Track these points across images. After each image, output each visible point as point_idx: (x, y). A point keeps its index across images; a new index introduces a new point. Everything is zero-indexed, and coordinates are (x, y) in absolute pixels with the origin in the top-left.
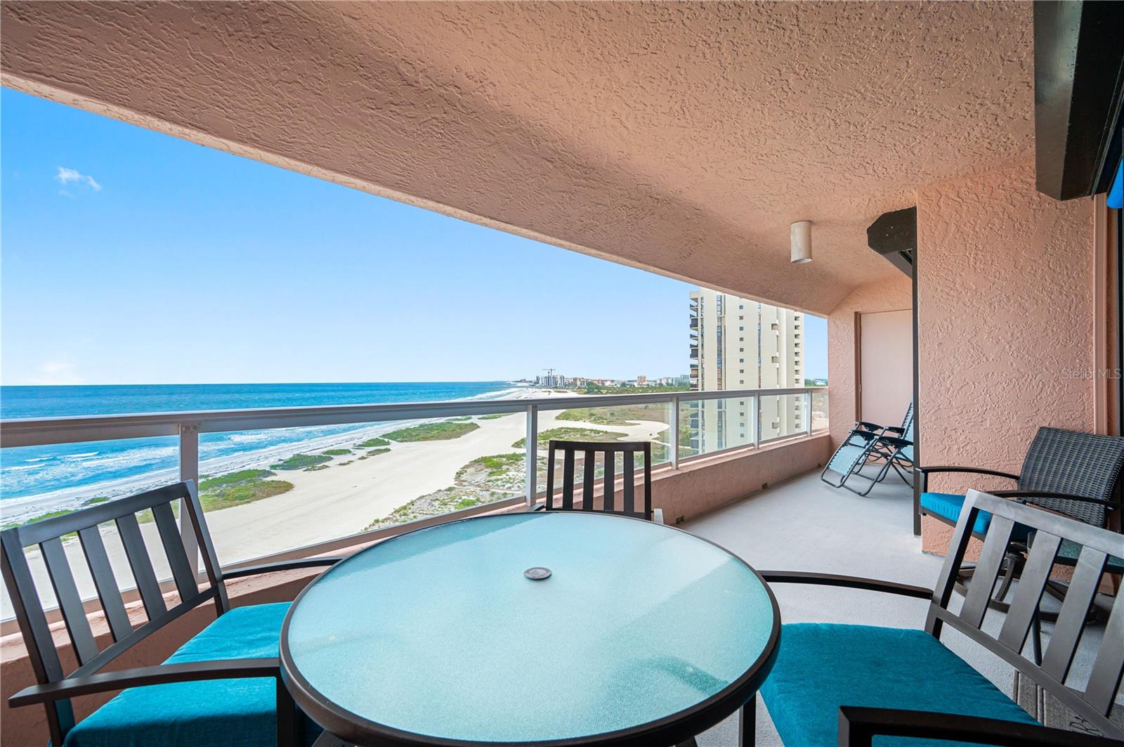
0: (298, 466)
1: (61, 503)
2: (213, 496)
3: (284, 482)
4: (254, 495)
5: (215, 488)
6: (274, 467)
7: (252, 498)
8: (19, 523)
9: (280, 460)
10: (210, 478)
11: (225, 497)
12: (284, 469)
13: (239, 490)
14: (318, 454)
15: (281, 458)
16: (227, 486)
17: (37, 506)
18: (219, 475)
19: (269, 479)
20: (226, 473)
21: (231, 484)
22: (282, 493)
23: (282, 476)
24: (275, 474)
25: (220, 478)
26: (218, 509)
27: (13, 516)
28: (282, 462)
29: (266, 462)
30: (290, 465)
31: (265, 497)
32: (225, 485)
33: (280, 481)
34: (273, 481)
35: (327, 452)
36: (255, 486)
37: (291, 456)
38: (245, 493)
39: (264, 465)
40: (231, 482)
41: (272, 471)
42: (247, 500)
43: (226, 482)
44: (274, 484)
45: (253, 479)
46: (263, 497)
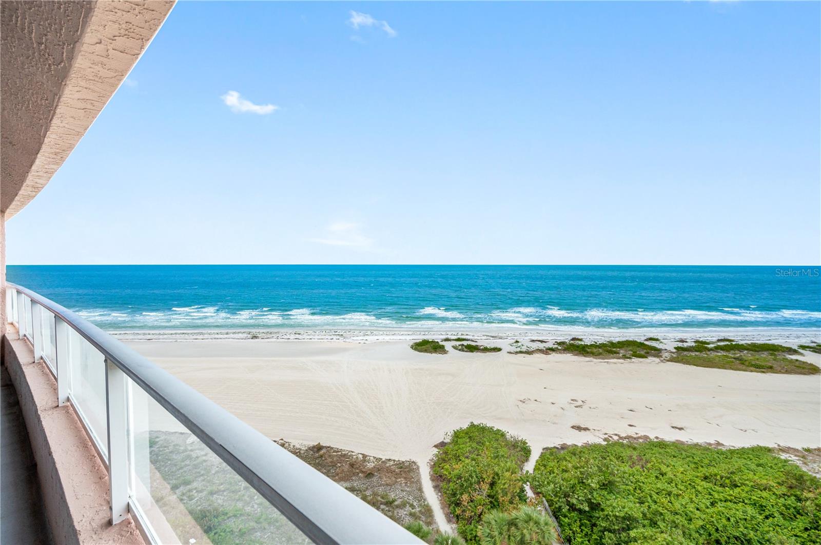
1: (636, 336)
2: (732, 358)
3: (811, 365)
4: (771, 368)
5: (736, 352)
6: (803, 347)
7: (770, 370)
8: (614, 342)
9: (813, 342)
10: (734, 343)
11: (742, 362)
12: (816, 352)
13: (758, 359)
15: (816, 341)
16: (747, 353)
17: (625, 335)
18: (742, 343)
19: (794, 357)
20: (749, 342)
22: (805, 374)
23: (811, 358)
24: (802, 354)
25: (742, 345)
26: (733, 369)
28: (815, 345)
29: (796, 341)
31: (783, 373)
32: (746, 351)
33: (807, 363)
34: (797, 360)
36: (774, 360)
38: (763, 364)
39: (793, 343)
40: (753, 351)
41: (800, 350)
42: (763, 370)
43: (747, 349)
44: (797, 363)
45: (776, 353)
46: (780, 372)
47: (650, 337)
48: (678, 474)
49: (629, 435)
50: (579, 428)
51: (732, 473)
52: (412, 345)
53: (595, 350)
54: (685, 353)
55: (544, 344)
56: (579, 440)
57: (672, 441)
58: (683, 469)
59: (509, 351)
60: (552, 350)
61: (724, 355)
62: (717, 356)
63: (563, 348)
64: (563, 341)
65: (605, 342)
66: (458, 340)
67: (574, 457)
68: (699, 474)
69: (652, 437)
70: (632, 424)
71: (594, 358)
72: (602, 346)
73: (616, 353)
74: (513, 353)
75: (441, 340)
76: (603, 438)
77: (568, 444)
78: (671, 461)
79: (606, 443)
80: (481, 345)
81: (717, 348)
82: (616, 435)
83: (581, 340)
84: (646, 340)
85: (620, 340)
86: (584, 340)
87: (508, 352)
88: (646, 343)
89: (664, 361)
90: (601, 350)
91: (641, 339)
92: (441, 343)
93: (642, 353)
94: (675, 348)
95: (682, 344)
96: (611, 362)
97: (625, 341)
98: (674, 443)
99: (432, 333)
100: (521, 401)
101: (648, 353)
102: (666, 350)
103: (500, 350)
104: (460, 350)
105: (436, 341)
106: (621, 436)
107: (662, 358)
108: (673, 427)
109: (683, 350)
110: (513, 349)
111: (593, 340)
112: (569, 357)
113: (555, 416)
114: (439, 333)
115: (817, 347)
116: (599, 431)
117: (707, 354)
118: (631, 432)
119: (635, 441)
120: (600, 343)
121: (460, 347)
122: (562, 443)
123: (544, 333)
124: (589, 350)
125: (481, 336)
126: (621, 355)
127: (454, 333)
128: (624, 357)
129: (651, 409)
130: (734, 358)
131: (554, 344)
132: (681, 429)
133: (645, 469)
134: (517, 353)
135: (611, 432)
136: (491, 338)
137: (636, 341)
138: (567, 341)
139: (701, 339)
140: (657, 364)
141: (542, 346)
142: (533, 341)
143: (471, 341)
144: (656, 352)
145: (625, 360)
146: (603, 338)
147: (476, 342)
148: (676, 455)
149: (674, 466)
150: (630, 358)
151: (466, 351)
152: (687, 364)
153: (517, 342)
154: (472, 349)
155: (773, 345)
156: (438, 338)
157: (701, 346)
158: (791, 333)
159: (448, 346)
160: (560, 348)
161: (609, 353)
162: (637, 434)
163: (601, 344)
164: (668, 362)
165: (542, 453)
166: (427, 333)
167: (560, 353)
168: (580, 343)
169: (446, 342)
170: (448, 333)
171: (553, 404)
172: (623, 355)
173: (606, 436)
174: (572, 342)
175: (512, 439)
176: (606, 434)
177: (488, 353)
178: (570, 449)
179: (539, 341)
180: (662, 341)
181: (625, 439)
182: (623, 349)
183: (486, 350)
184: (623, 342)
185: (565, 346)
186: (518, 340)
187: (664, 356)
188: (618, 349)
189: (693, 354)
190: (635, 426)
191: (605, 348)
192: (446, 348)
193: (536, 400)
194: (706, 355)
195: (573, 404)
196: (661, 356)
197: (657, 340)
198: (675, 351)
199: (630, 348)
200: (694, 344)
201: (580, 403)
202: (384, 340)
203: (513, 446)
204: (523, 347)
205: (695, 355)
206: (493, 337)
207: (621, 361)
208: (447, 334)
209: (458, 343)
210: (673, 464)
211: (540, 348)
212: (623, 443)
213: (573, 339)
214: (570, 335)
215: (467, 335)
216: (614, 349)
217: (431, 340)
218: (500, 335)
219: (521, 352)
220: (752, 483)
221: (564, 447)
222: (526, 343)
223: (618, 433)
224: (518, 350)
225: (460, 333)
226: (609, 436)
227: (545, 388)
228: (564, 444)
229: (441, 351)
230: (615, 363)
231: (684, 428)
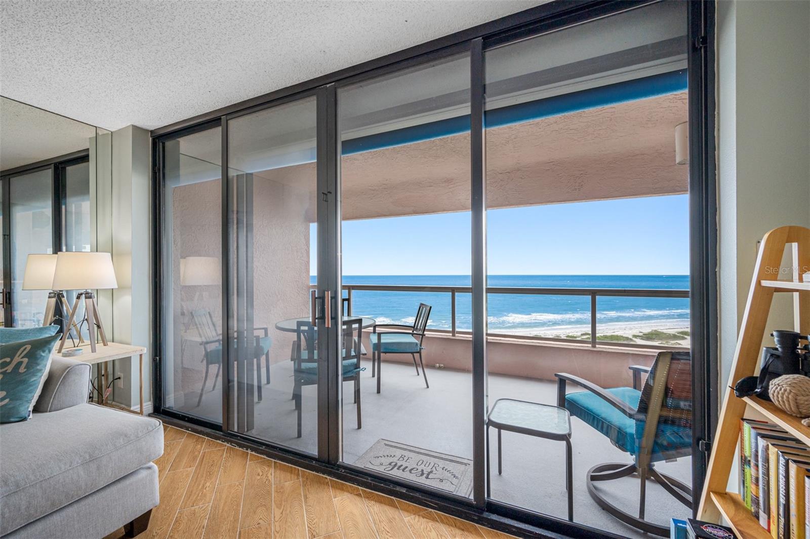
0: (654, 339)
14: (674, 333)
35: (682, 333)
37: (650, 331)
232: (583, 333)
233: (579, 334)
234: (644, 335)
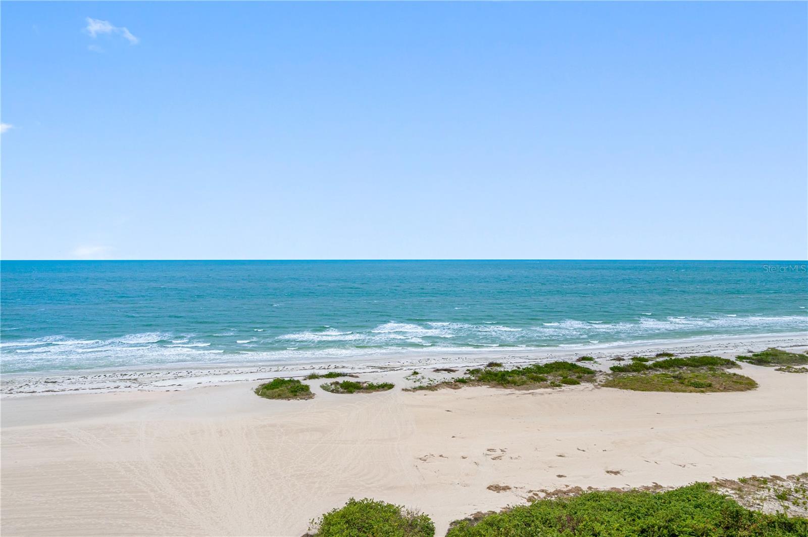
0: (769, 362)
1: (567, 355)
2: (671, 376)
3: (748, 378)
4: (710, 385)
5: (676, 369)
6: (741, 358)
7: (708, 388)
8: (541, 365)
9: (750, 352)
10: (673, 358)
11: (681, 381)
12: (752, 363)
13: (697, 376)
14: (801, 353)
15: (752, 350)
16: (687, 370)
17: (554, 354)
18: (681, 357)
19: (732, 371)
20: (689, 356)
21: (692, 368)
22: (742, 390)
23: (747, 370)
24: (739, 367)
25: (682, 359)
26: (672, 391)
27: (540, 359)
28: (751, 354)
29: (734, 351)
30: (761, 360)
31: (722, 391)
32: (685, 368)
33: (743, 377)
34: (735, 374)
36: (713, 376)
37: (765, 349)
38: (702, 381)
39: (730, 354)
40: (692, 366)
41: (738, 362)
42: (702, 389)
43: (687, 365)
44: (735, 378)
45: (715, 367)
46: (718, 390)
47: (582, 356)
48: (613, 532)
49: (559, 489)
50: (497, 488)
51: (670, 520)
52: (256, 389)
53: (517, 378)
54: (622, 374)
55: (452, 375)
56: (496, 504)
57: (607, 490)
58: (618, 525)
59: (404, 388)
60: (463, 381)
61: (663, 374)
62: (656, 375)
63: (477, 378)
64: (477, 368)
65: (529, 367)
66: (330, 375)
67: (490, 530)
68: (635, 528)
69: (585, 488)
70: (561, 474)
71: (516, 389)
72: (526, 372)
73: (543, 380)
74: (410, 390)
75: (303, 378)
76: (527, 497)
77: (483, 512)
78: (606, 516)
79: (530, 504)
80: (364, 381)
81: (658, 365)
82: (543, 491)
83: (499, 365)
84: (579, 360)
85: (548, 363)
86: (504, 365)
87: (403, 390)
88: (579, 364)
89: (599, 387)
90: (524, 378)
91: (572, 360)
92: (304, 383)
93: (574, 377)
94: (611, 369)
95: (618, 362)
96: (536, 393)
97: (554, 364)
98: (608, 492)
99: (290, 367)
100: (420, 459)
101: (580, 377)
102: (601, 371)
103: (391, 386)
104: (332, 391)
105: (296, 379)
106: (549, 492)
107: (596, 382)
108: (608, 472)
109: (619, 371)
110: (410, 384)
111: (516, 364)
112: (484, 391)
113: (467, 475)
114: (301, 367)
115: (755, 358)
116: (522, 488)
117: (645, 374)
118: (561, 485)
119: (565, 496)
120: (524, 367)
121: (333, 386)
122: (475, 512)
123: (453, 357)
124: (509, 379)
125: (364, 368)
126: (549, 382)
127: (323, 366)
128: (554, 385)
129: (584, 451)
130: (674, 377)
131: (465, 374)
132: (616, 473)
133: (576, 532)
134: (415, 389)
135: (536, 488)
136: (379, 370)
137: (566, 363)
138: (482, 367)
139: (639, 355)
140: (591, 390)
141: (448, 377)
142: (437, 370)
143: (350, 376)
144: (590, 375)
145: (553, 389)
146: (527, 361)
147: (357, 377)
148: (611, 508)
149: (609, 522)
150: (559, 386)
151: (342, 393)
152: (624, 389)
153: (415, 373)
154: (350, 388)
155: (712, 358)
156: (298, 374)
157: (639, 364)
158: (729, 341)
159: (314, 386)
160: (473, 378)
161: (535, 380)
162: (567, 486)
163: (524, 369)
164: (602, 388)
165: (449, 530)
166: (281, 368)
167: (473, 385)
168: (499, 369)
169: (313, 381)
170: (314, 366)
171: (464, 458)
172: (551, 383)
173: (531, 495)
174: (489, 368)
175: (409, 516)
176: (531, 491)
177: (374, 393)
178: (487, 518)
179: (445, 370)
180: (596, 360)
181: (553, 494)
182: (551, 374)
183: (371, 388)
184: (551, 364)
185: (479, 375)
186: (417, 371)
187: (598, 380)
188: (546, 375)
189: (630, 375)
190: (565, 477)
191: (530, 375)
192: (312, 390)
193: (441, 456)
194: (644, 376)
195: (491, 455)
196: (595, 380)
197: (590, 359)
198: (610, 372)
199: (560, 372)
200: (631, 362)
201: (499, 453)
202: (211, 384)
203: (411, 525)
204: (423, 381)
205: (633, 376)
206: (381, 368)
207: (549, 390)
208: (313, 368)
209: (329, 381)
210: (607, 519)
211: (447, 381)
212: (551, 501)
213: (491, 365)
214: (486, 359)
215: (343, 367)
216: (541, 375)
217: (289, 379)
218: (392, 364)
219: (421, 388)
220: (690, 530)
221: (478, 517)
222: (428, 375)
223: (544, 489)
224: (418, 384)
225: (333, 366)
226: (534, 494)
227: (453, 437)
228: (478, 512)
229: (303, 395)
230: (542, 394)
231: (621, 472)
232: (659, 353)
233: (654, 354)
234: (754, 355)
